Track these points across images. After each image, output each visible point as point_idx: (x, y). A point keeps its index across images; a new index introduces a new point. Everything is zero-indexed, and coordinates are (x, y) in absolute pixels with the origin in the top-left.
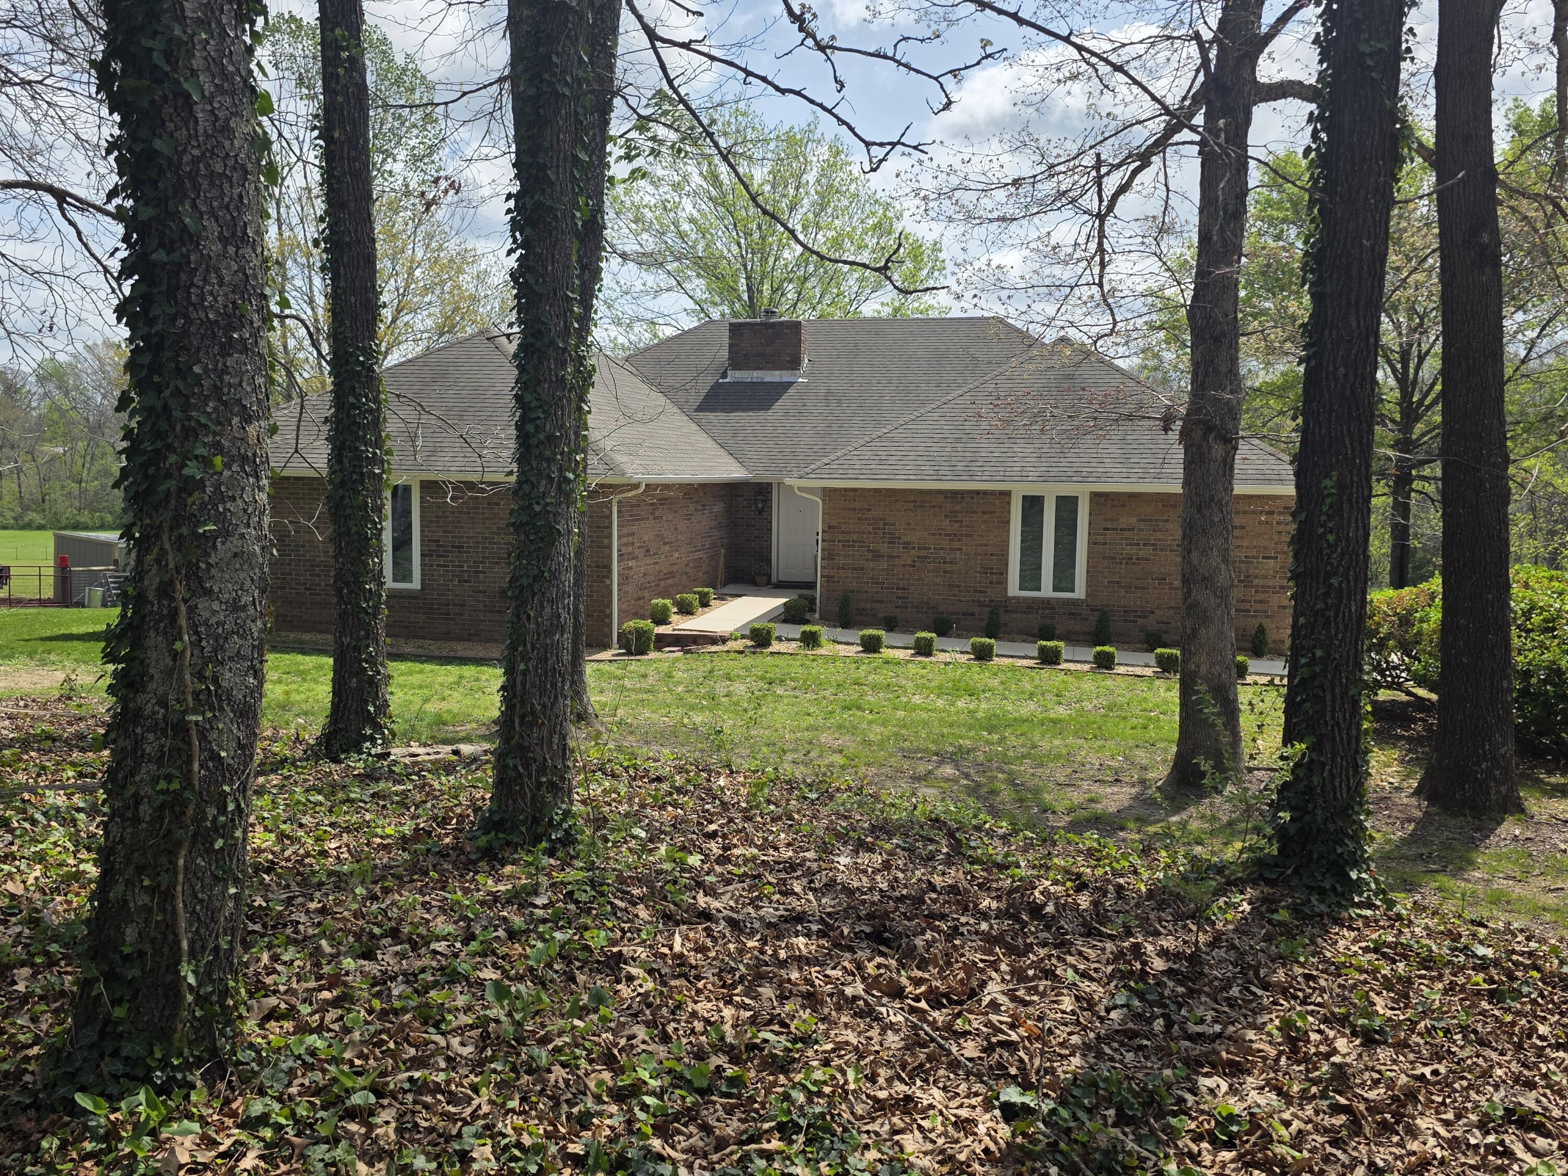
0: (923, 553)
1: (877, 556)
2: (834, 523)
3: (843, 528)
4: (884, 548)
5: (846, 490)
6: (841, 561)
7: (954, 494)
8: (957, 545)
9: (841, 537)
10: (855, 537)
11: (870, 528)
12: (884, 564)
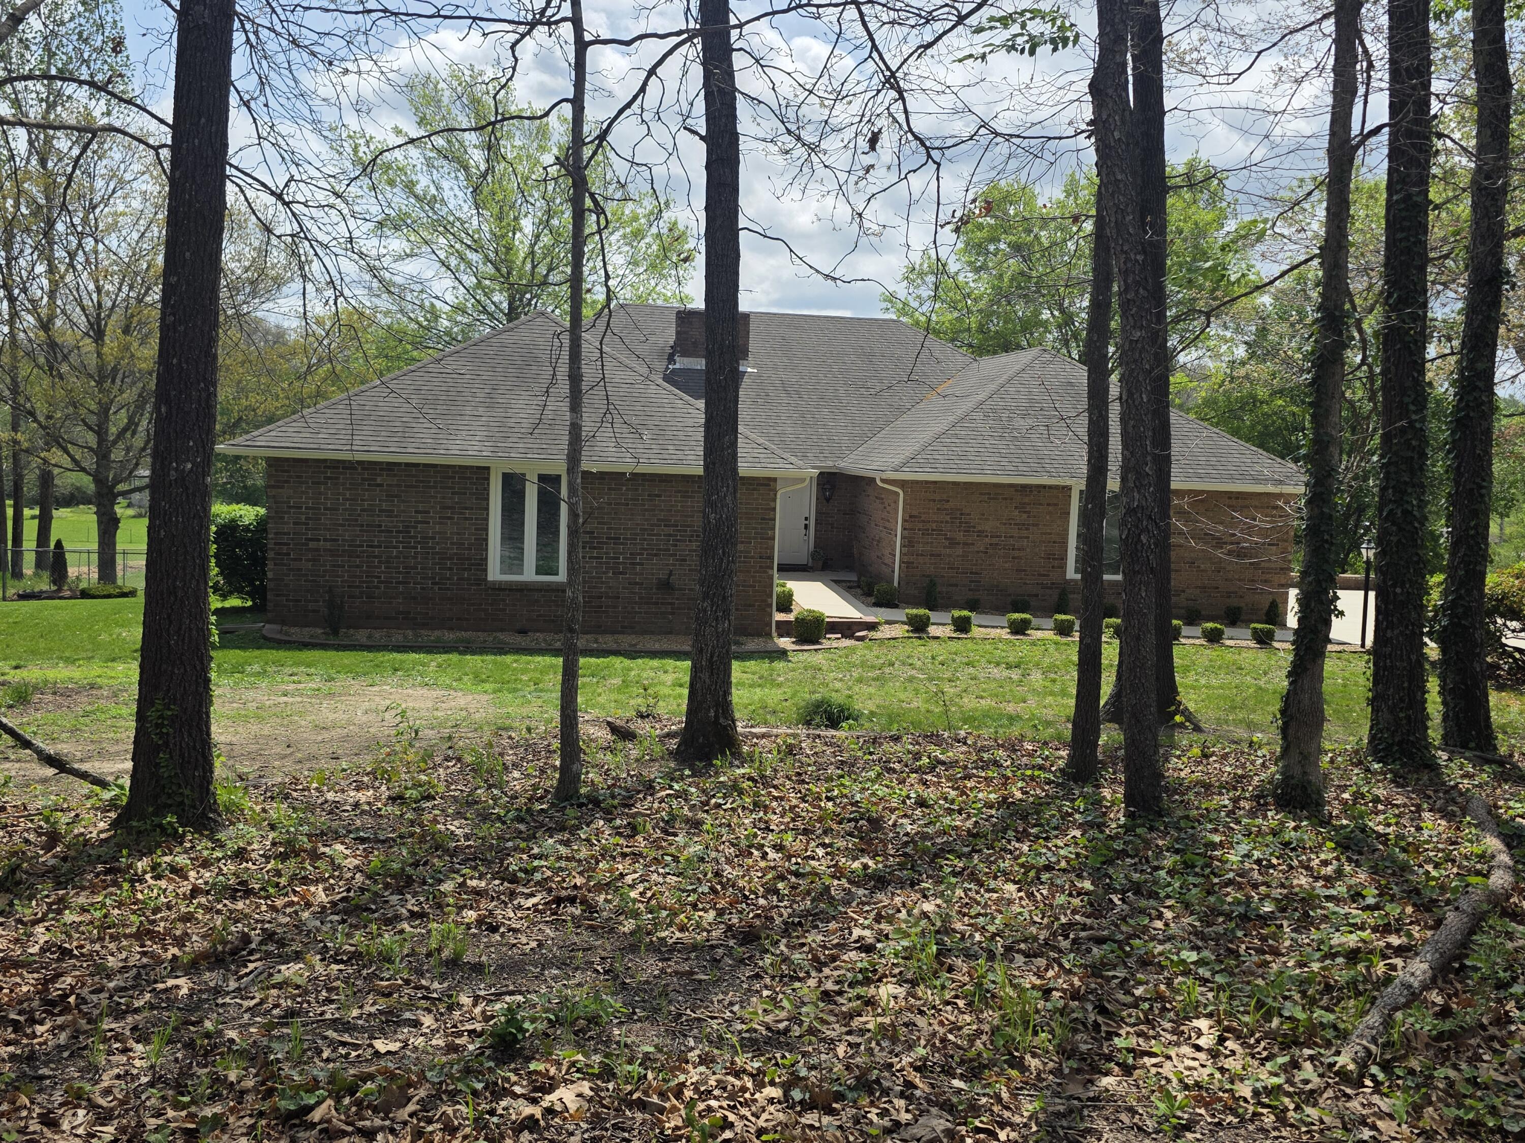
0: (995, 541)
1: (953, 543)
2: (915, 513)
3: (923, 517)
4: (960, 536)
5: (927, 482)
6: (920, 548)
7: (1024, 487)
8: (1025, 533)
9: (920, 525)
10: (934, 526)
11: (948, 518)
12: (959, 551)
